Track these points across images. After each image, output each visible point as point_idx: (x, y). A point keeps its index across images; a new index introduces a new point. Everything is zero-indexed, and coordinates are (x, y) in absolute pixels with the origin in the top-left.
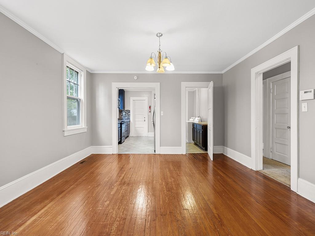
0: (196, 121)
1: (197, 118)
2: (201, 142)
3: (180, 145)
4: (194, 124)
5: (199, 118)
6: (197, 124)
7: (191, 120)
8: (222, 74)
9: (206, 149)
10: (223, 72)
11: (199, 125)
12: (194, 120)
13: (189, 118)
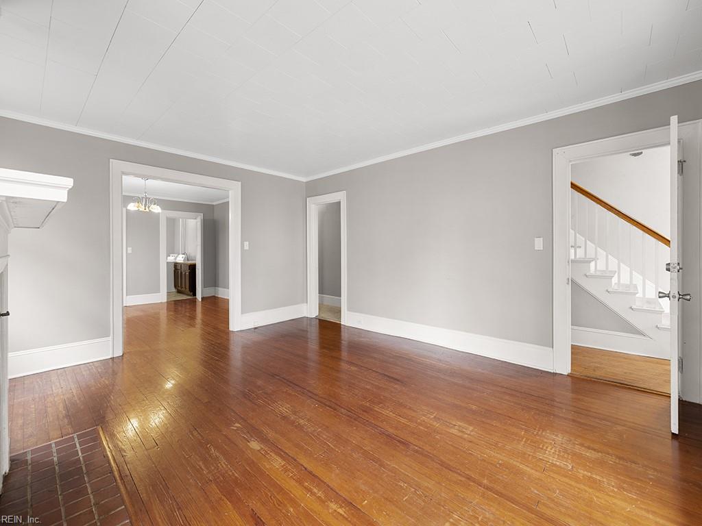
0: (180, 259)
1: (181, 256)
2: (187, 287)
3: (158, 291)
4: (176, 265)
5: (184, 256)
6: (181, 264)
7: (171, 259)
8: (213, 205)
9: (194, 294)
10: (214, 204)
11: (184, 264)
12: (175, 259)
13: (168, 255)
